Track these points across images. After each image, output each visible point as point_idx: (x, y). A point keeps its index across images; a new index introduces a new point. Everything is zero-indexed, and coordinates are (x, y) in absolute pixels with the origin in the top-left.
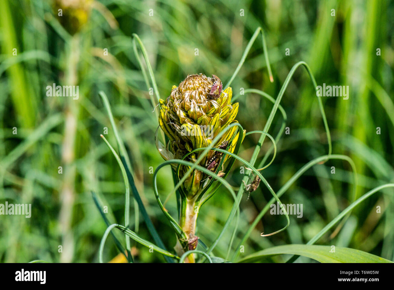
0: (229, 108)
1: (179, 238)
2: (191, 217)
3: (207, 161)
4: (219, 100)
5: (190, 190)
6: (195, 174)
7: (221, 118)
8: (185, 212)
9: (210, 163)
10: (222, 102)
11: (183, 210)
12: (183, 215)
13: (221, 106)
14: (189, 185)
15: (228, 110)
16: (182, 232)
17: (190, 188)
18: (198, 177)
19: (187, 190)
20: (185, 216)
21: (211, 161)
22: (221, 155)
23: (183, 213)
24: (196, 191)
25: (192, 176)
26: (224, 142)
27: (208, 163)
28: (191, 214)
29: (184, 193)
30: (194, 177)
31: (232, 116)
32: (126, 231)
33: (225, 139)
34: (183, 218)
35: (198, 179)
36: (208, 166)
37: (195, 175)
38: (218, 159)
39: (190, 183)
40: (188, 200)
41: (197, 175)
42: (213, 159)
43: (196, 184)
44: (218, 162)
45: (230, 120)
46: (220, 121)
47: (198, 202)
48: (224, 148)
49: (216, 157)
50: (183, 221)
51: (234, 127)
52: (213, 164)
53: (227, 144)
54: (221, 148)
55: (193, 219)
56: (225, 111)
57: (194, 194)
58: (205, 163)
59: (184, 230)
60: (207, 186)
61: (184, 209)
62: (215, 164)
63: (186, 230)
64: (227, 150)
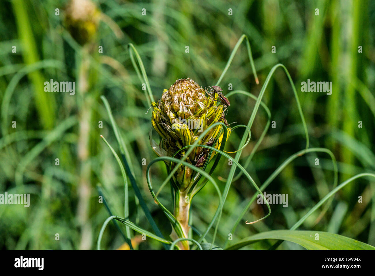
0: (214, 108)
1: (174, 227)
2: (184, 207)
3: (196, 157)
4: (205, 102)
5: (182, 183)
6: (186, 168)
7: (208, 118)
8: (178, 203)
9: (199, 158)
10: (208, 103)
11: (177, 202)
12: (177, 206)
13: (207, 107)
14: (181, 179)
15: (213, 110)
16: (176, 221)
17: (182, 181)
18: (188, 172)
19: (180, 183)
20: (178, 207)
21: (200, 156)
22: (208, 151)
23: (177, 204)
24: (188, 184)
25: (183, 171)
26: (211, 139)
27: (197, 159)
28: (184, 205)
29: (177, 186)
30: (185, 172)
31: (217, 116)
32: (126, 222)
33: (212, 136)
34: (177, 209)
35: (189, 173)
36: (197, 161)
37: (186, 170)
38: (206, 155)
39: (182, 177)
40: (180, 192)
41: (188, 170)
42: (201, 155)
43: (187, 178)
44: (206, 158)
45: (216, 119)
46: (206, 121)
47: (190, 194)
48: (211, 145)
49: (204, 153)
50: (177, 211)
51: (220, 126)
52: (201, 159)
53: (213, 141)
54: (208, 145)
55: (186, 209)
56: (211, 111)
57: (186, 187)
58: (195, 158)
59: (178, 220)
60: (197, 179)
61: (177, 200)
62: (203, 160)
63: (180, 220)
64: (213, 147)
